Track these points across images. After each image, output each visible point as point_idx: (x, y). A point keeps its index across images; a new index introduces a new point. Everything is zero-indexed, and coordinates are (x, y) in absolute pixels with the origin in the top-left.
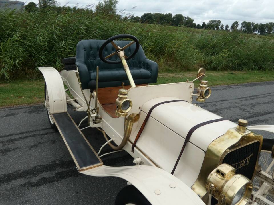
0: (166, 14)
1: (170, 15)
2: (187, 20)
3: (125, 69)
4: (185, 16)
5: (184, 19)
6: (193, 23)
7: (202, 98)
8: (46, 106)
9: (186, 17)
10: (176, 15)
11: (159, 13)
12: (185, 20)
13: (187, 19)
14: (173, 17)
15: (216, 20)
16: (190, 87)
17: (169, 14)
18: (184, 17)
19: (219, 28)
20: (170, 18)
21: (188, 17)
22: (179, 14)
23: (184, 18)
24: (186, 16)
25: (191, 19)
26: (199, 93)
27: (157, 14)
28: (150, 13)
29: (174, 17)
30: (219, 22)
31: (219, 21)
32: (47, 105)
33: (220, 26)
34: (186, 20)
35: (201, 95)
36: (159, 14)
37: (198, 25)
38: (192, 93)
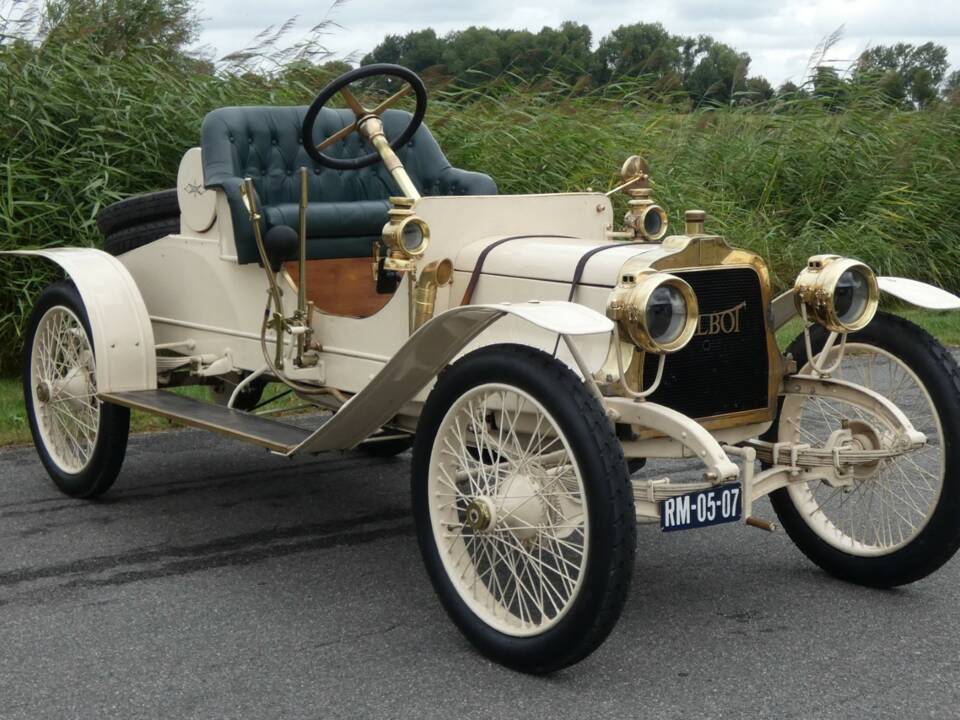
0: (546, 30)
1: (576, 36)
2: (704, 61)
3: (390, 168)
4: (685, 35)
5: (677, 60)
6: (749, 76)
7: (642, 241)
8: (51, 394)
9: (689, 44)
10: (621, 33)
11: (493, 27)
12: (689, 63)
13: (705, 54)
14: (594, 48)
15: (906, 42)
16: (598, 210)
17: (568, 26)
18: (677, 41)
19: (939, 95)
20: (577, 55)
21: (706, 43)
22: (639, 26)
23: (681, 49)
24: (695, 36)
25: (731, 51)
26: (629, 227)
27: (475, 37)
28: (429, 35)
29: (607, 48)
30: (936, 55)
31: (928, 47)
32: (55, 390)
33: (941, 86)
34: (698, 61)
35: (636, 232)
36: (497, 32)
37: (789, 88)
38: (608, 229)
